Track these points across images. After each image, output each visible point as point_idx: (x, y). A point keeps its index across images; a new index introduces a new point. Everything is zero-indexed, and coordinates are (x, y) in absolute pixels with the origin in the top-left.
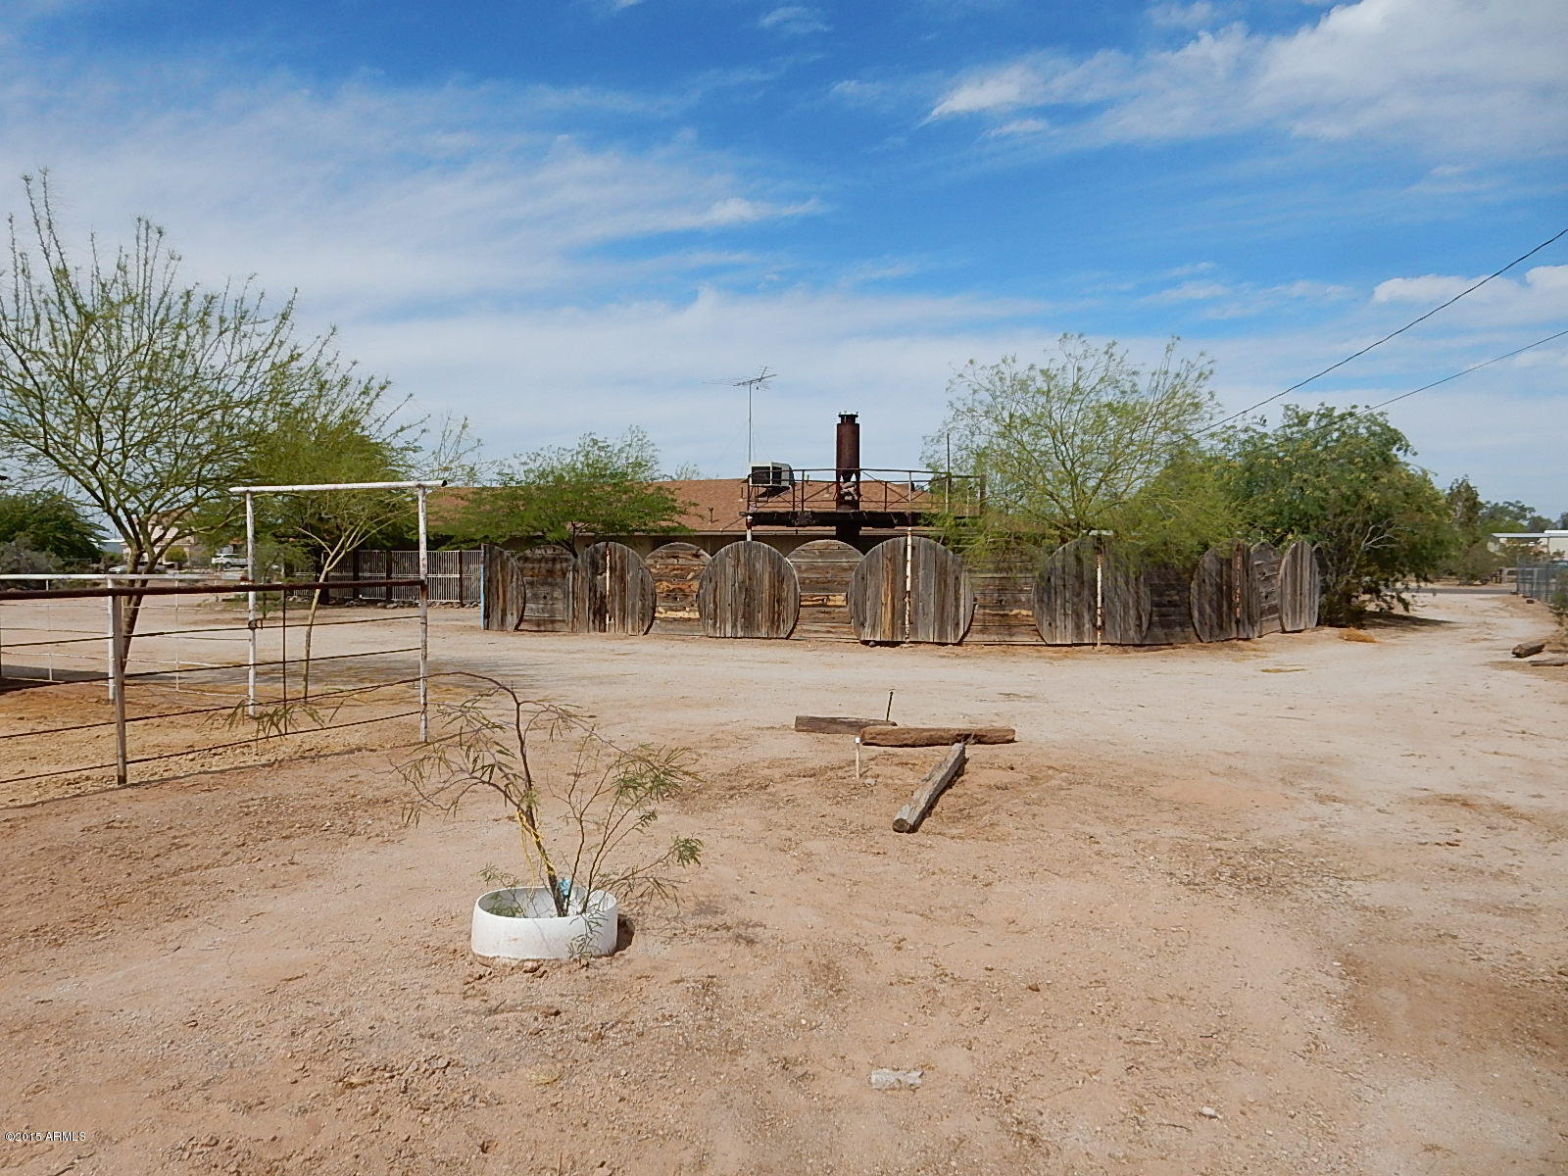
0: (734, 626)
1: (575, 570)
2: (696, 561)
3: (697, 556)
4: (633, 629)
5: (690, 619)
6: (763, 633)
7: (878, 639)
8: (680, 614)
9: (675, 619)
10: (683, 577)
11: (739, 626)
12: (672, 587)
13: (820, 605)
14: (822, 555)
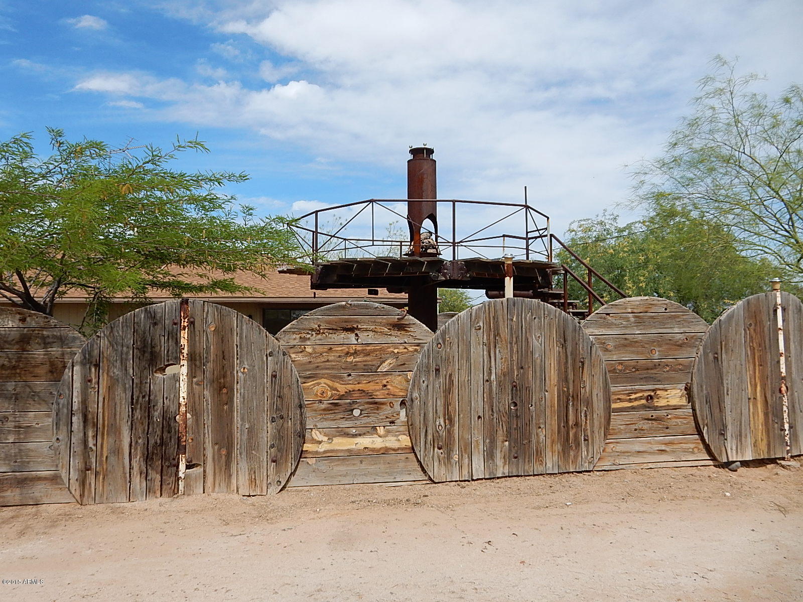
0: (490, 455)
2: (396, 338)
3: (400, 326)
4: (253, 482)
5: (386, 451)
6: (551, 462)
7: (749, 457)
8: (365, 442)
9: (351, 454)
10: (370, 370)
11: (498, 455)
12: (342, 389)
13: (644, 407)
14: (640, 321)
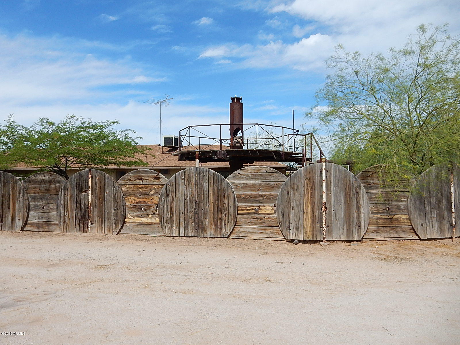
0: (186, 228)
1: (66, 189)
2: (156, 182)
3: (157, 178)
4: (109, 230)
5: (151, 223)
6: (210, 233)
7: (301, 238)
8: (144, 220)
9: (140, 224)
10: (146, 194)
11: (190, 228)
12: (138, 200)
13: (254, 213)
14: (254, 176)
